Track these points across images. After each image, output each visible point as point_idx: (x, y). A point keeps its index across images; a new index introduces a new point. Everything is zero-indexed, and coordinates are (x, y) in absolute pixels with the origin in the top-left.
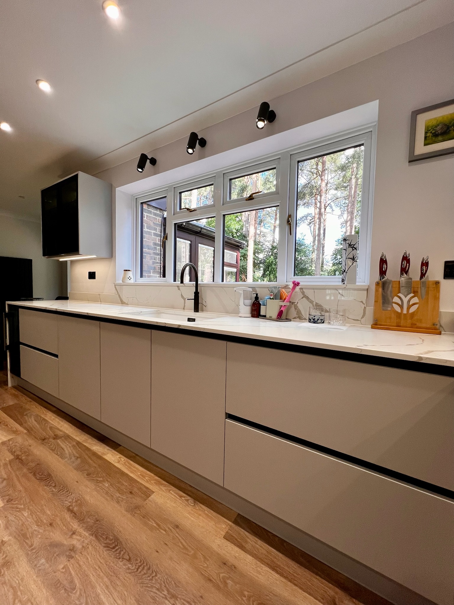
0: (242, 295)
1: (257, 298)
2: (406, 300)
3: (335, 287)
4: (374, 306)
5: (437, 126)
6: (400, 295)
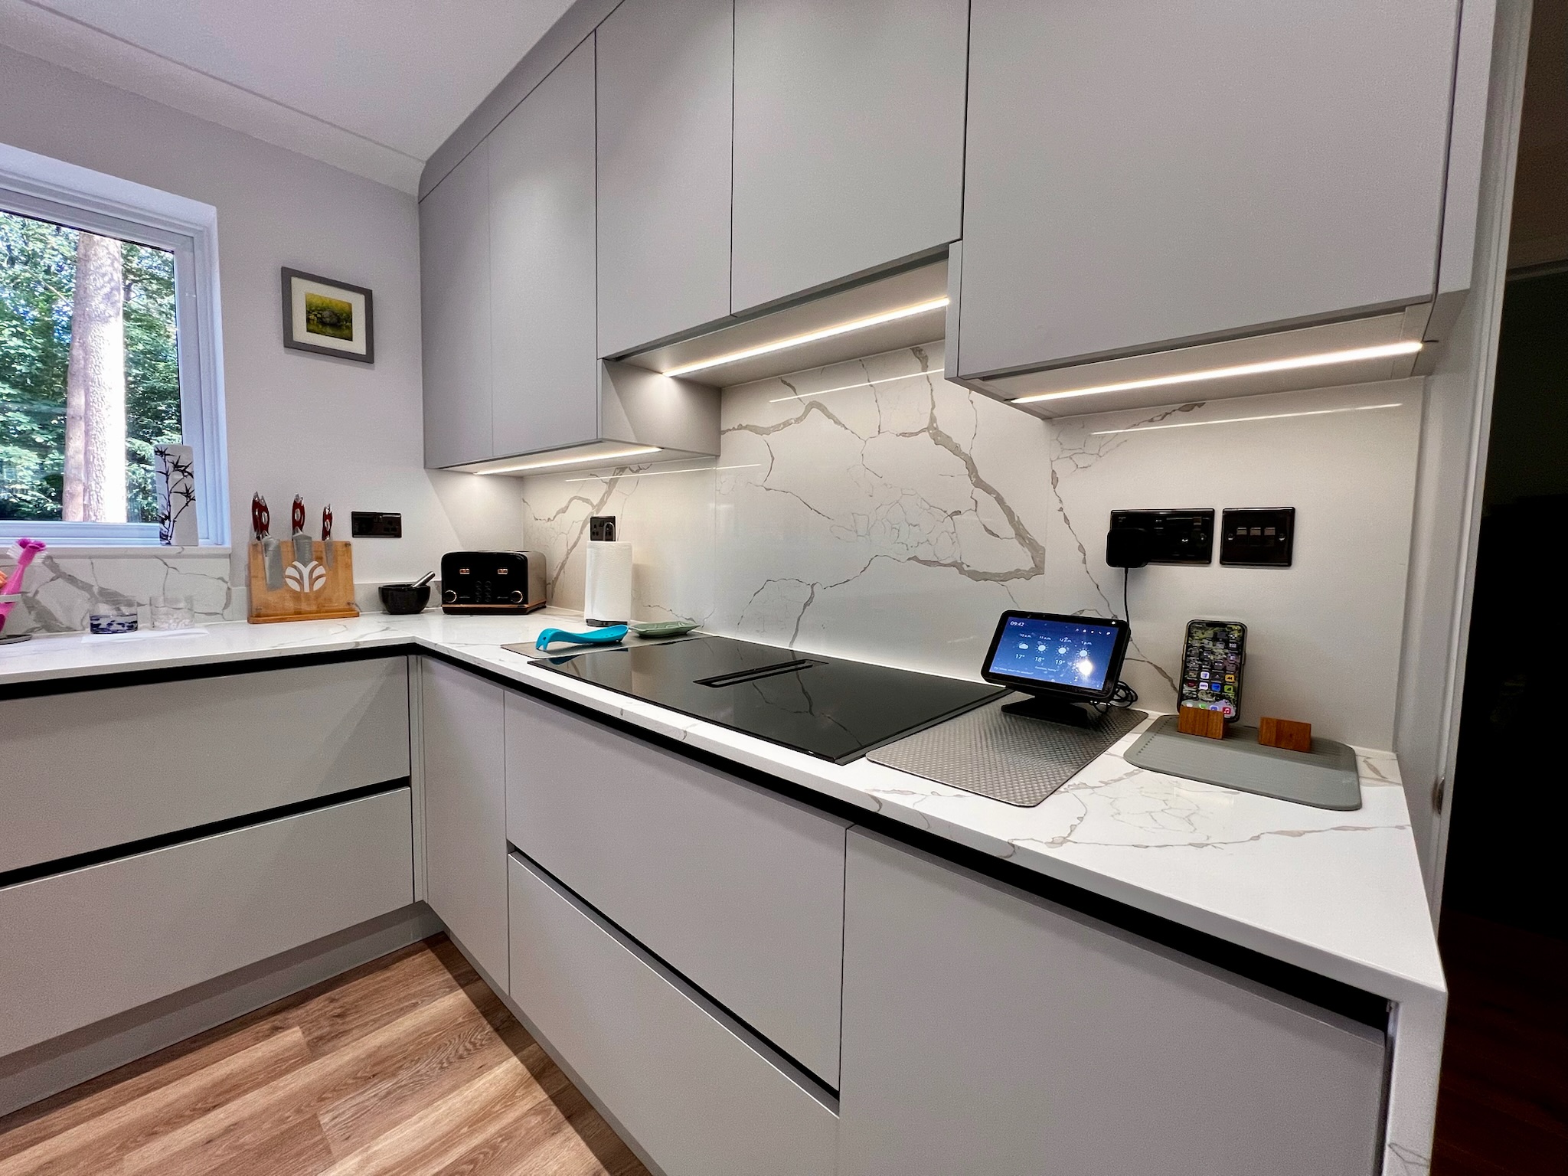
2: (306, 571)
3: (156, 553)
4: (249, 585)
5: (324, 309)
6: (296, 563)
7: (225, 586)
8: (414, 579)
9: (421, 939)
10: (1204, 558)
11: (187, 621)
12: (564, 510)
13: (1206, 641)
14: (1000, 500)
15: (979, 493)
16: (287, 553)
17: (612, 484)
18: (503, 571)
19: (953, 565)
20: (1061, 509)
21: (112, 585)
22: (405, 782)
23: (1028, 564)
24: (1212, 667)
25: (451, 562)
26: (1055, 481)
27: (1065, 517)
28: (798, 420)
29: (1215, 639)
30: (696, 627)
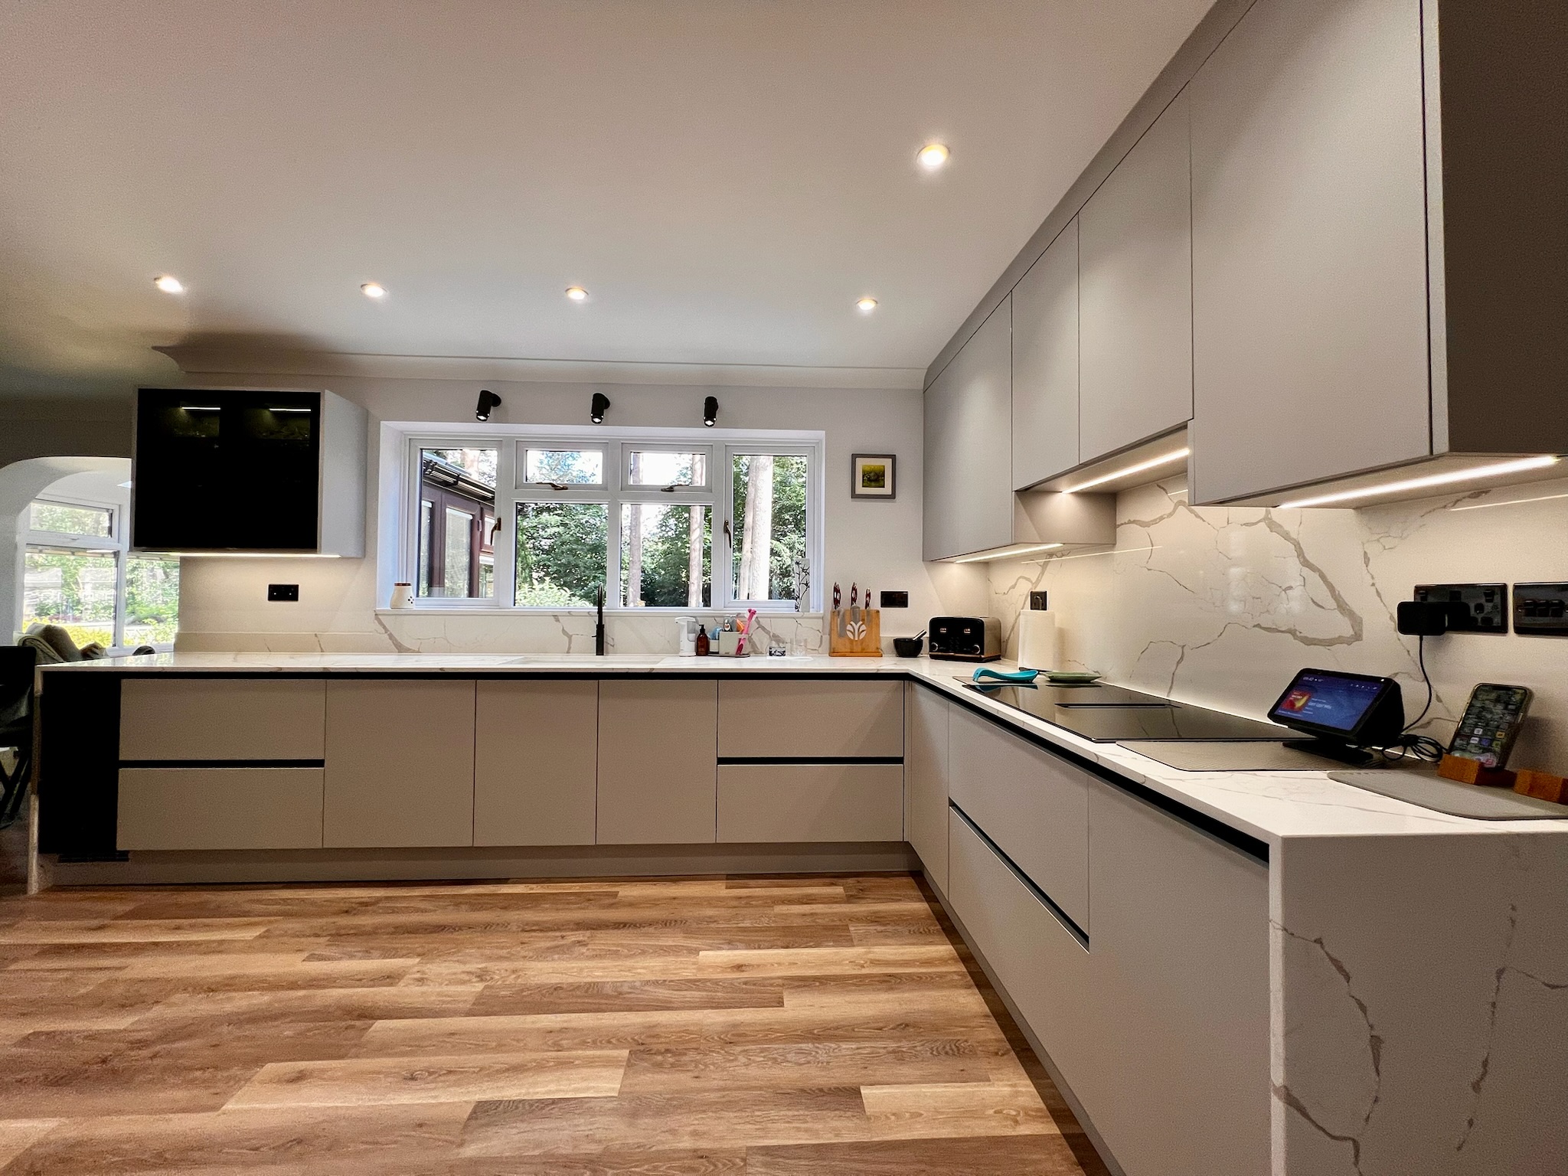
0: (686, 627)
1: (703, 630)
2: (856, 627)
3: (791, 616)
4: (830, 635)
5: (871, 473)
6: (852, 623)
7: (820, 634)
8: (913, 635)
9: (907, 870)
10: (1502, 629)
11: (804, 652)
12: (1013, 587)
13: (1487, 702)
14: (1323, 577)
15: (1306, 571)
16: (847, 618)
17: (1045, 566)
18: (968, 631)
19: (1289, 631)
20: (1373, 585)
21: (777, 633)
22: (900, 760)
23: (1348, 631)
24: (1487, 725)
25: (936, 623)
26: (1367, 560)
27: (1377, 591)
28: (1170, 515)
29: (1497, 701)
30: (1098, 678)
